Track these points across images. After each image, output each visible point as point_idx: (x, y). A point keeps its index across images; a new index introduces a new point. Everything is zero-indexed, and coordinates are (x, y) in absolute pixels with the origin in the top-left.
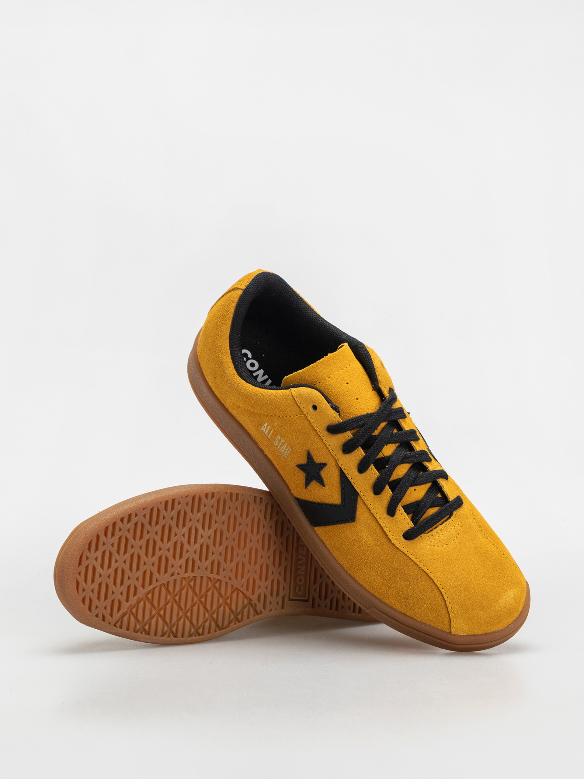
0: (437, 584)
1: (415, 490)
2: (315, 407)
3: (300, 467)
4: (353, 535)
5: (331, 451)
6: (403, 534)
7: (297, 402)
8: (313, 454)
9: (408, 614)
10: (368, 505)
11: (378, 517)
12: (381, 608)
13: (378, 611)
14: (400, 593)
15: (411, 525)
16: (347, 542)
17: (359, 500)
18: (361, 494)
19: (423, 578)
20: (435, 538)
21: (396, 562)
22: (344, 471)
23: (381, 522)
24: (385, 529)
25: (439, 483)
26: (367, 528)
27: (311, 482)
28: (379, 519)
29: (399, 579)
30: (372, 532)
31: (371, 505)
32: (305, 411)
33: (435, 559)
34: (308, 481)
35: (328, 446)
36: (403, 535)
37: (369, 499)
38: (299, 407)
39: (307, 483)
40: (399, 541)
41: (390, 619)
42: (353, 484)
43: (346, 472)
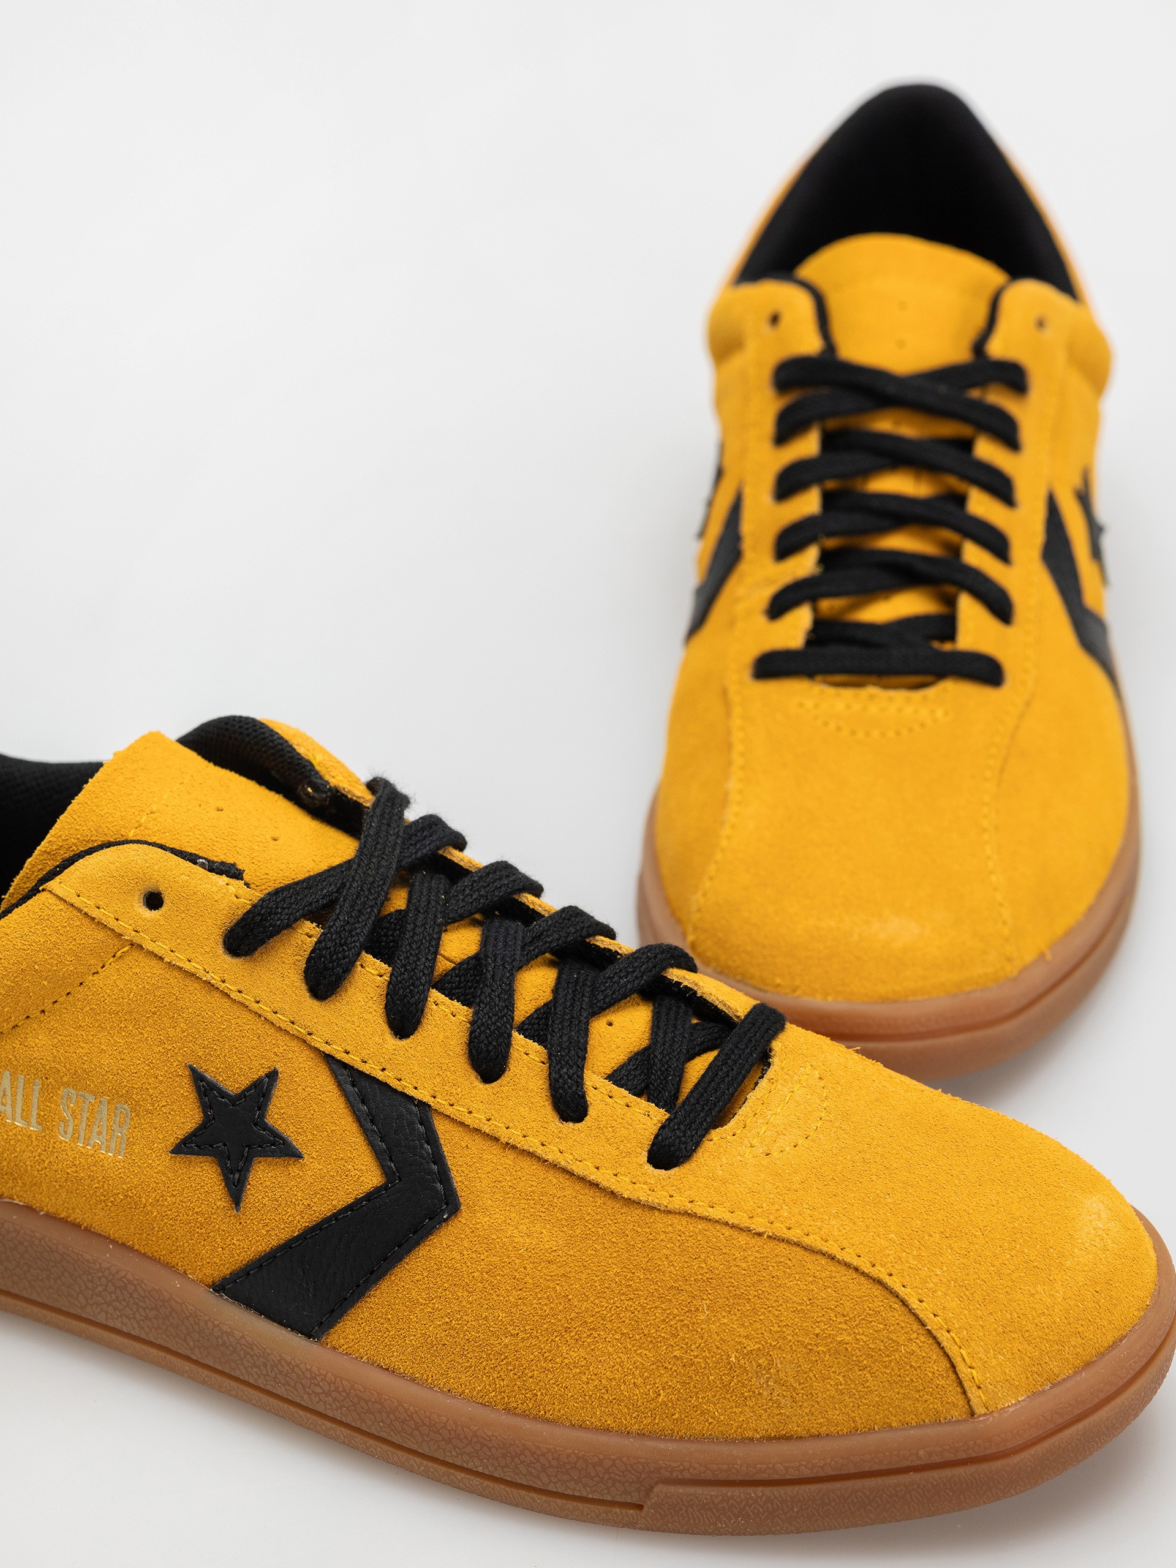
0: (848, 1259)
1: (610, 1024)
2: (154, 900)
3: (188, 1146)
4: (474, 1255)
5: (271, 1017)
6: (645, 1154)
7: (86, 910)
8: (214, 1072)
9: (793, 1428)
10: (481, 1125)
11: (532, 1144)
12: (687, 1465)
13: (681, 1490)
14: (733, 1359)
15: (659, 1115)
16: (466, 1293)
17: (441, 1127)
18: (439, 1103)
19: (788, 1262)
20: (758, 1130)
21: (671, 1258)
22: (346, 1058)
23: (551, 1154)
24: (578, 1169)
25: (677, 982)
26: (514, 1203)
27: (248, 1170)
28: (540, 1151)
29: (707, 1313)
30: (538, 1207)
31: (491, 1121)
32: (125, 927)
33: (796, 1186)
34: (237, 1176)
35: (255, 1007)
36: (650, 1161)
37: (474, 1106)
38: (99, 923)
39: (236, 1189)
40: (645, 1183)
41: (737, 1492)
42: (394, 1084)
43: (354, 1060)
